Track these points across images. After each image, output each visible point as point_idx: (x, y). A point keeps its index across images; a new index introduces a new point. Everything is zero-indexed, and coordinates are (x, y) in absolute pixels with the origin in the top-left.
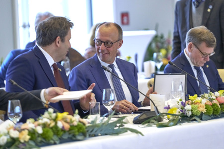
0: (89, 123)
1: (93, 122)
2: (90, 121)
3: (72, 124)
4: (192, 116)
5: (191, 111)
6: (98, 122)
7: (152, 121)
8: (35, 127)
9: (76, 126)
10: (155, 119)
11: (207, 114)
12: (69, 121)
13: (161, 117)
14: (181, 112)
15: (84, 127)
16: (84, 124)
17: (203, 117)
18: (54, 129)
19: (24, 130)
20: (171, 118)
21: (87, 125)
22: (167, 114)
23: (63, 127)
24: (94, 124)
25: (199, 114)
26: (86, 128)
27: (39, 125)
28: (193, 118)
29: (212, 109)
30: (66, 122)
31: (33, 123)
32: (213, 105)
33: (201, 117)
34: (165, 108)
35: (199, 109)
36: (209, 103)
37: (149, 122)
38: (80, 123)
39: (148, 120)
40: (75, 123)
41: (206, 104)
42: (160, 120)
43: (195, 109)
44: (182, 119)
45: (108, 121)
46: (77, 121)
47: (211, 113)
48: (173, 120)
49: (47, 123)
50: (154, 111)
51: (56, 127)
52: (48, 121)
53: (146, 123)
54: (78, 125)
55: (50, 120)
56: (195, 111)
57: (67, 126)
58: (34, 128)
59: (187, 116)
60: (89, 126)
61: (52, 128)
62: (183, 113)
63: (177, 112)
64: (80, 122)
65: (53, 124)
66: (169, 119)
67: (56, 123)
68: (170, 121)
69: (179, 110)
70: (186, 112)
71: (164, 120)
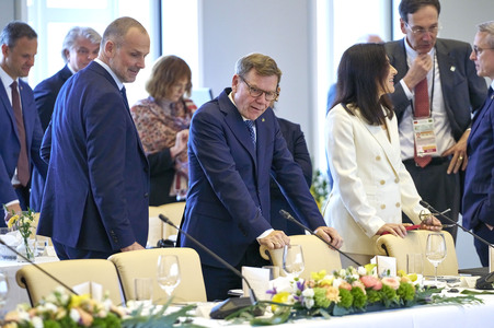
0: (128, 314)
1: (135, 313)
2: (130, 310)
3: (96, 315)
4: (316, 307)
5: (314, 298)
6: (145, 313)
7: (244, 314)
8: (31, 317)
9: (104, 319)
10: (248, 311)
11: (342, 305)
12: (91, 308)
13: (261, 308)
14: (296, 301)
15: (119, 321)
16: (119, 316)
17: (335, 311)
18: (64, 322)
19: (9, 322)
20: (277, 309)
21: (125, 317)
22: (271, 303)
23: (81, 320)
24: (137, 316)
25: (327, 305)
26: (123, 323)
27: (37, 314)
28: (317, 312)
29: (351, 297)
30: (87, 311)
31: (27, 311)
32: (354, 290)
33: (331, 310)
34: (269, 292)
35: (328, 297)
36: (347, 286)
37: (238, 316)
38: (111, 314)
39: (236, 313)
40: (103, 314)
41: (340, 288)
42: (258, 313)
43: (321, 295)
44: (297, 313)
45: (162, 312)
46: (107, 309)
47: (350, 303)
48: (281, 314)
49: (51, 311)
50: (249, 298)
51: (68, 318)
52: (54, 309)
53: (232, 318)
54: (108, 317)
55: (58, 306)
56: (320, 300)
57: (88, 319)
58: (28, 320)
59: (305, 308)
60: (127, 320)
61: (60, 321)
62: (299, 303)
63: (289, 300)
64: (112, 311)
65: (62, 314)
66: (273, 312)
67: (68, 312)
68: (276, 316)
69: (291, 297)
70: (305, 300)
71: (266, 313)
